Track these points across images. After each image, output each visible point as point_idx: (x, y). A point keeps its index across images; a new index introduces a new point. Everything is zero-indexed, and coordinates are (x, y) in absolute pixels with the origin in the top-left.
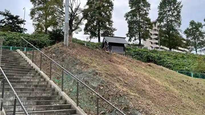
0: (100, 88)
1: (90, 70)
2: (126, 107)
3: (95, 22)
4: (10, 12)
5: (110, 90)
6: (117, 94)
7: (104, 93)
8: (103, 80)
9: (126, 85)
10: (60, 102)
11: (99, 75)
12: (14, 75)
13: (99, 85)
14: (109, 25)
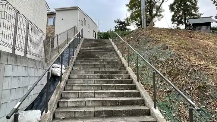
0: (168, 63)
1: (160, 45)
2: (202, 85)
3: (181, 12)
4: (120, 20)
5: (180, 64)
6: (189, 69)
7: (173, 68)
8: (173, 54)
9: (207, 58)
10: (123, 76)
11: (170, 49)
12: (96, 55)
13: (168, 59)
14: (195, 12)
